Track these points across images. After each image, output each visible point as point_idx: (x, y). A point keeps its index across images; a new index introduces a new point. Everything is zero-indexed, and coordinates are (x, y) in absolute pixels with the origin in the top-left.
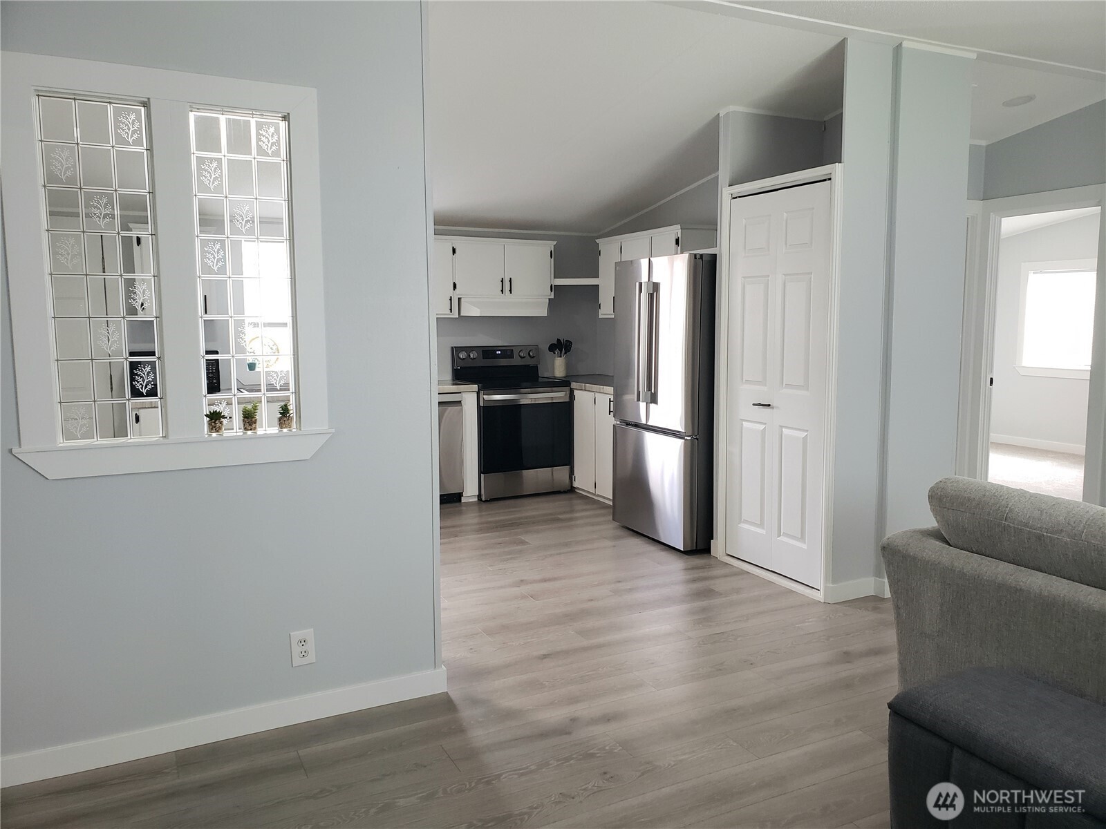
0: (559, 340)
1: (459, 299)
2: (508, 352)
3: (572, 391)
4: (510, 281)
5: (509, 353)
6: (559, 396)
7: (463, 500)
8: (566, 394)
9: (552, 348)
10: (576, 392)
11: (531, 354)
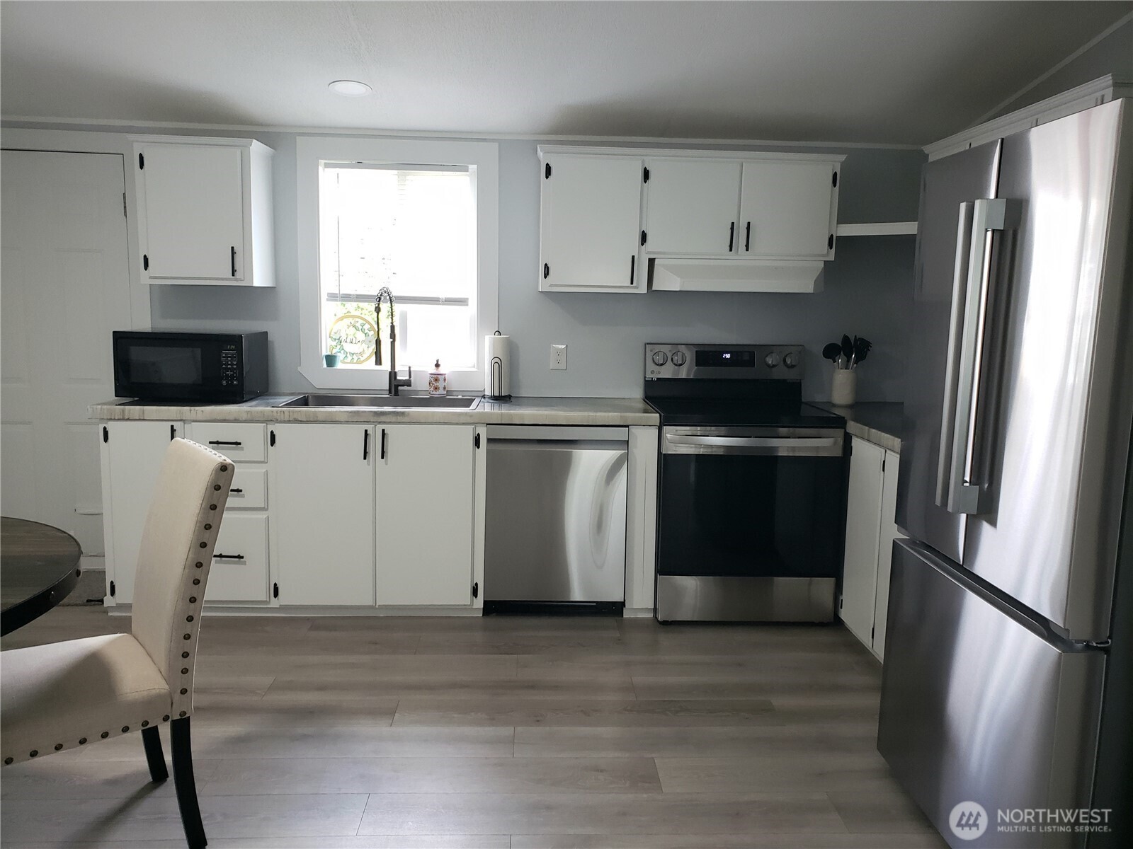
0: (846, 339)
1: (651, 262)
2: (744, 356)
3: (848, 439)
4: (748, 228)
5: (746, 357)
6: (821, 444)
7: (627, 614)
8: (835, 443)
9: (831, 352)
10: (856, 443)
11: (789, 361)
